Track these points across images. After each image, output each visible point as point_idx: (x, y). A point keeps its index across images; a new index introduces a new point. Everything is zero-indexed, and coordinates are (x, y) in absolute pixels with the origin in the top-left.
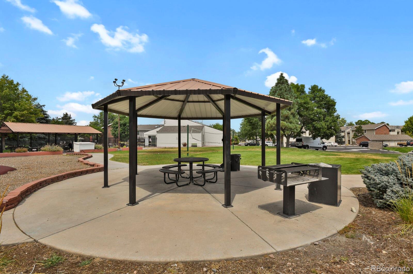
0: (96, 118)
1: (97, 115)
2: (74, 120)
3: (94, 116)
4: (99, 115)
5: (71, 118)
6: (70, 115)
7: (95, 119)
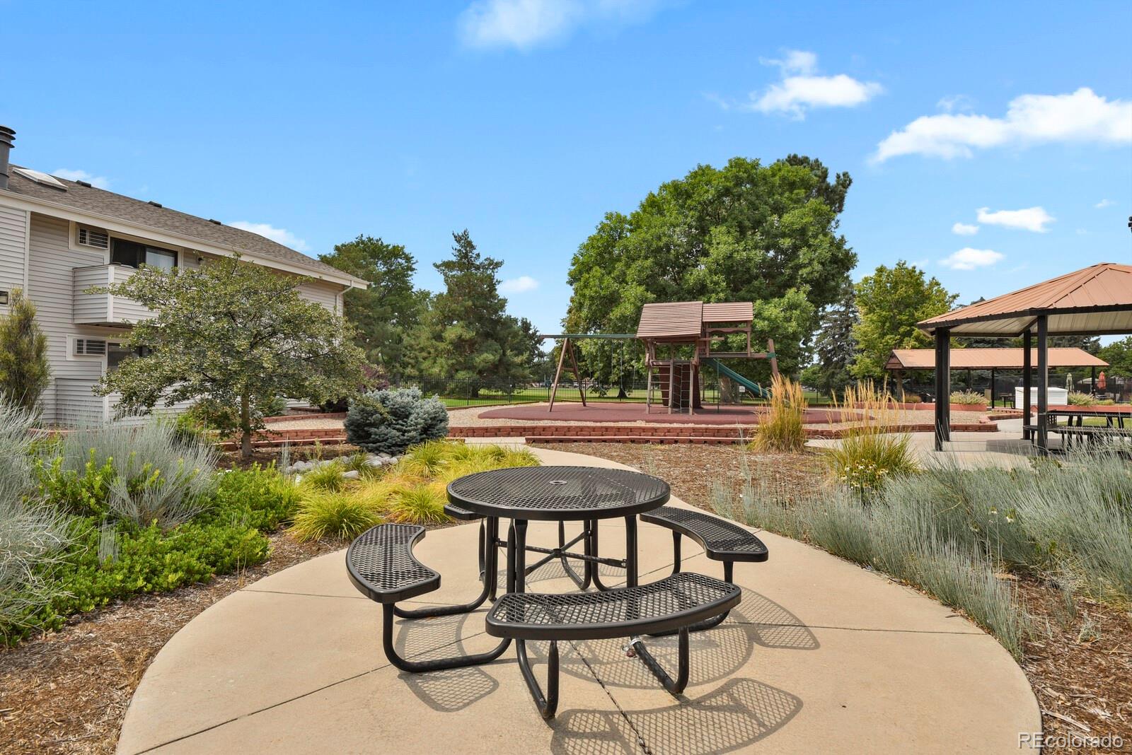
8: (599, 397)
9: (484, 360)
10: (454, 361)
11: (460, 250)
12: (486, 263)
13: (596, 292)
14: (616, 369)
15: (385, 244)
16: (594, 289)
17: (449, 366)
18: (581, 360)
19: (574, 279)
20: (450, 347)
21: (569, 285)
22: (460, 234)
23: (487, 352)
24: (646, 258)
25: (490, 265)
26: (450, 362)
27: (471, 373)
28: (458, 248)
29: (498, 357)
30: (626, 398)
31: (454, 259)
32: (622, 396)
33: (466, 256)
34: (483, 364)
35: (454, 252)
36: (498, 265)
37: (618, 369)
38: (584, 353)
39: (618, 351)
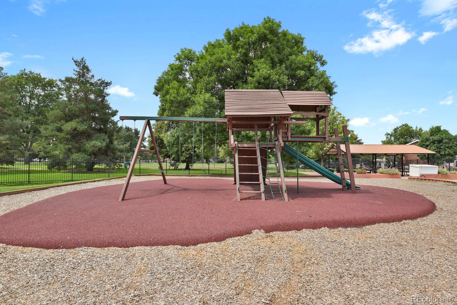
0: (389, 136)
1: (390, 133)
2: (361, 139)
3: (386, 134)
4: (393, 132)
5: (358, 138)
6: (357, 135)
7: (387, 138)
8: (174, 169)
9: (94, 146)
10: (70, 146)
11: (79, 72)
12: (99, 82)
13: (174, 97)
14: (184, 153)
15: (43, 77)
16: (173, 95)
17: (66, 149)
18: (164, 148)
19: (158, 90)
20: (68, 136)
21: (155, 96)
22: (79, 61)
23: (96, 140)
24: (210, 75)
25: (101, 83)
26: (67, 147)
27: (83, 155)
28: (78, 70)
29: (104, 144)
30: (190, 169)
31: (74, 77)
32: (187, 168)
33: (83, 75)
34: (92, 148)
35: (75, 72)
36: (108, 84)
37: (186, 153)
38: (165, 142)
39: (189, 141)
